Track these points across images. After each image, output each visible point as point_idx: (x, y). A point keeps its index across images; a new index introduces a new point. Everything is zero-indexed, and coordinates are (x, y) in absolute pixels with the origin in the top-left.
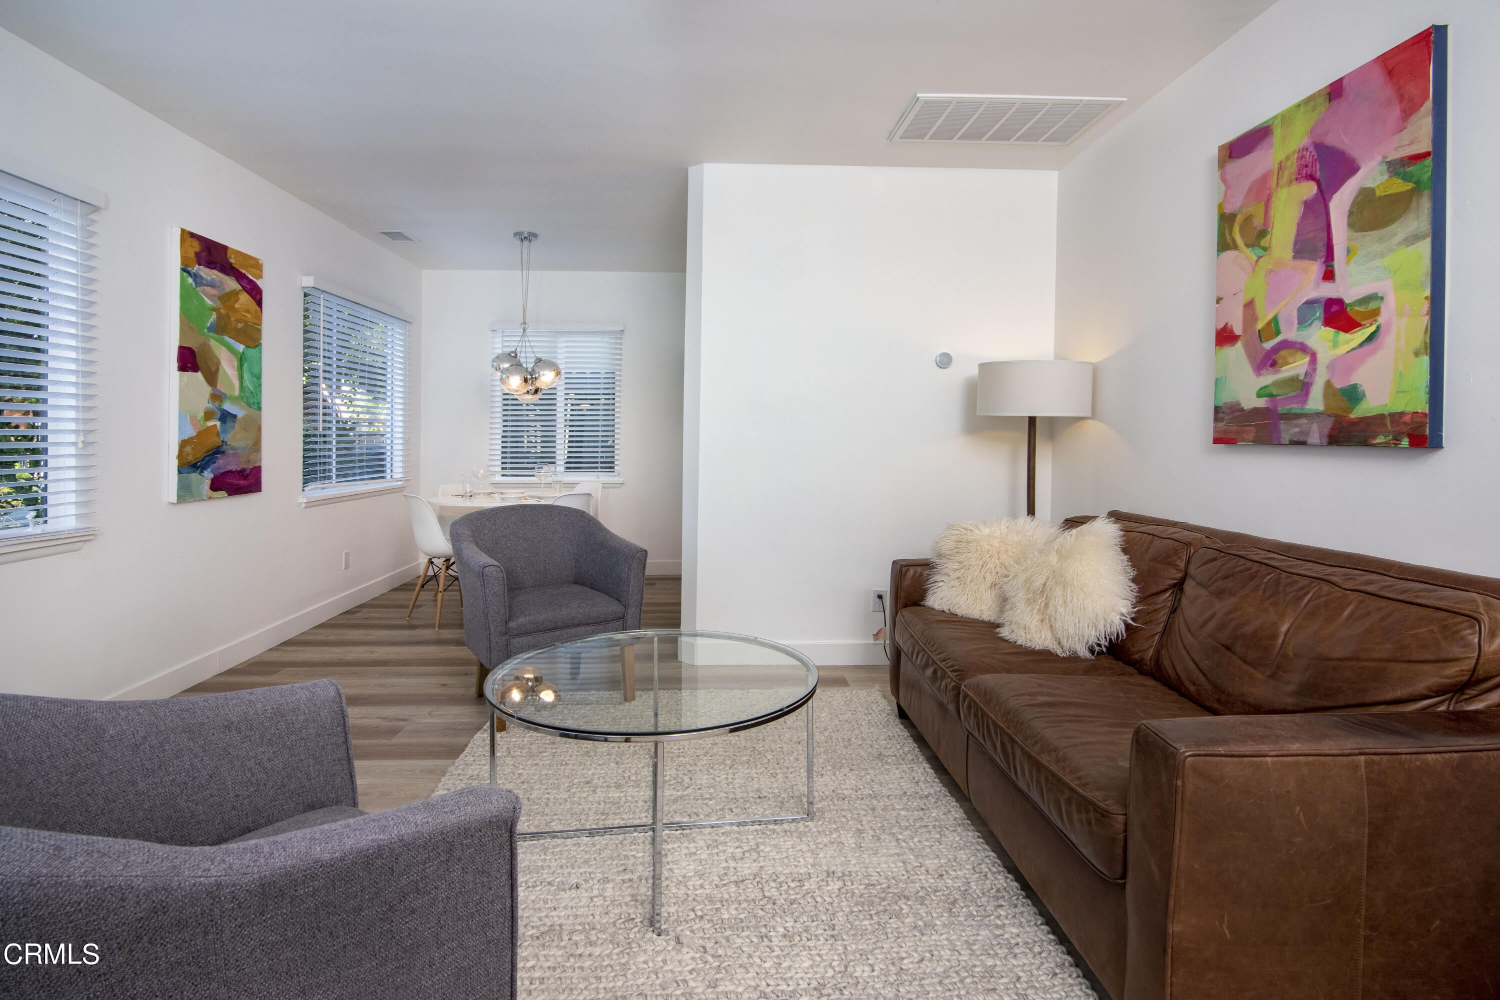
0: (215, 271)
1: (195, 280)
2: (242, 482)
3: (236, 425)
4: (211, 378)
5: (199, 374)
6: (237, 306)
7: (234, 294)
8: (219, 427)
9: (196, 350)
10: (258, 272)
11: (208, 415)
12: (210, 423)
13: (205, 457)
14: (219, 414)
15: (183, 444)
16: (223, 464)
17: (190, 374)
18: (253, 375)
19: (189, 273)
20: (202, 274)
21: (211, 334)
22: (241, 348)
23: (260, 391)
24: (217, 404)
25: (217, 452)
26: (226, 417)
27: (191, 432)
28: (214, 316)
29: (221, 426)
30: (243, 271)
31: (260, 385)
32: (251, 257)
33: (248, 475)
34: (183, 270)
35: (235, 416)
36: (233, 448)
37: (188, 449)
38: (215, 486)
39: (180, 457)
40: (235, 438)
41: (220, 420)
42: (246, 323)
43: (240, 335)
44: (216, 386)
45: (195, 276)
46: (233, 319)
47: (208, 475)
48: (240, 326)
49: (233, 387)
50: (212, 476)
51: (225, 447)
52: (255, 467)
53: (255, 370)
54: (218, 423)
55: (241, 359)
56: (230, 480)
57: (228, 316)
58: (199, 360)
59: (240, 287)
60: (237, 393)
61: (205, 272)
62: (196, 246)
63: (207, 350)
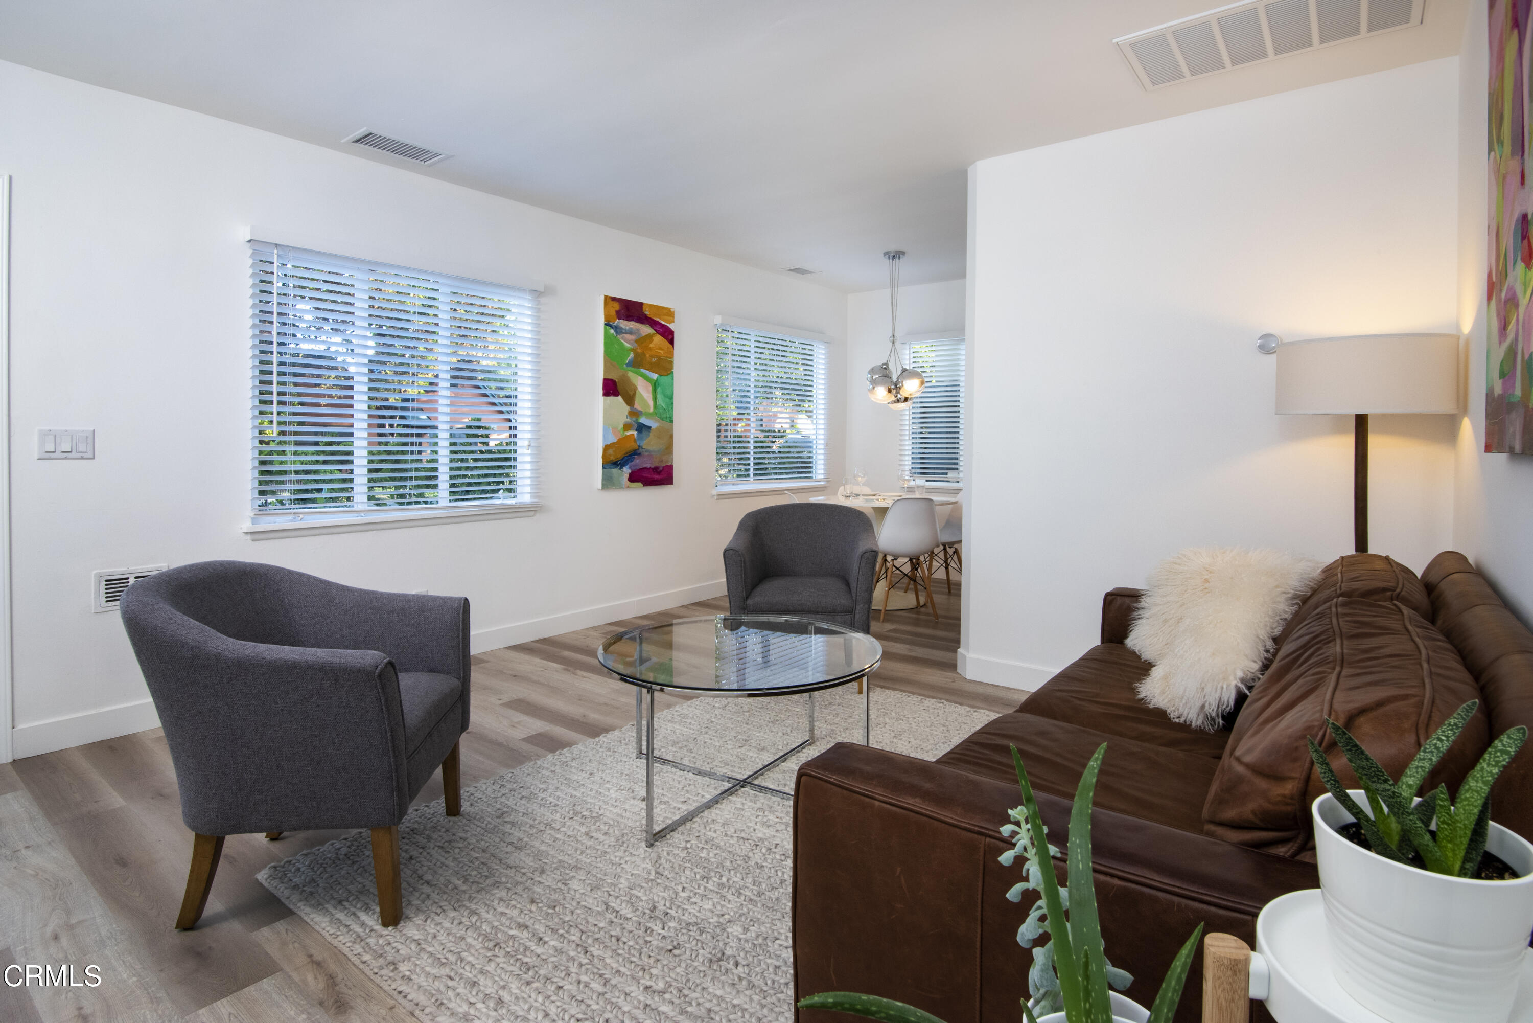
0: (632, 323)
1: (615, 331)
2: (656, 477)
3: (651, 434)
4: (630, 400)
5: (619, 398)
6: (651, 345)
7: (649, 337)
8: (635, 436)
9: (617, 381)
10: (670, 318)
11: (627, 427)
12: (629, 433)
13: (624, 457)
14: (636, 426)
15: (606, 448)
16: (638, 463)
17: (612, 398)
18: (665, 396)
19: (611, 326)
20: (622, 326)
21: (629, 368)
22: (655, 376)
23: (672, 408)
24: (634, 419)
25: (634, 454)
26: (641, 428)
27: (613, 439)
28: (632, 355)
29: (638, 435)
30: (657, 319)
31: (672, 404)
32: (663, 308)
33: (661, 471)
34: (606, 324)
35: (650, 428)
36: (647, 451)
37: (611, 451)
38: (633, 478)
39: (604, 456)
40: (650, 444)
41: (636, 430)
42: (659, 358)
43: (653, 368)
44: (633, 406)
45: (616, 329)
46: (648, 356)
47: (627, 471)
48: (654, 360)
49: (648, 406)
50: (630, 471)
51: (641, 450)
52: (667, 466)
53: (668, 392)
54: (635, 433)
55: (655, 385)
56: (646, 475)
57: (643, 354)
58: (620, 388)
59: (654, 332)
60: (651, 410)
61: (624, 324)
62: (617, 306)
63: (626, 380)
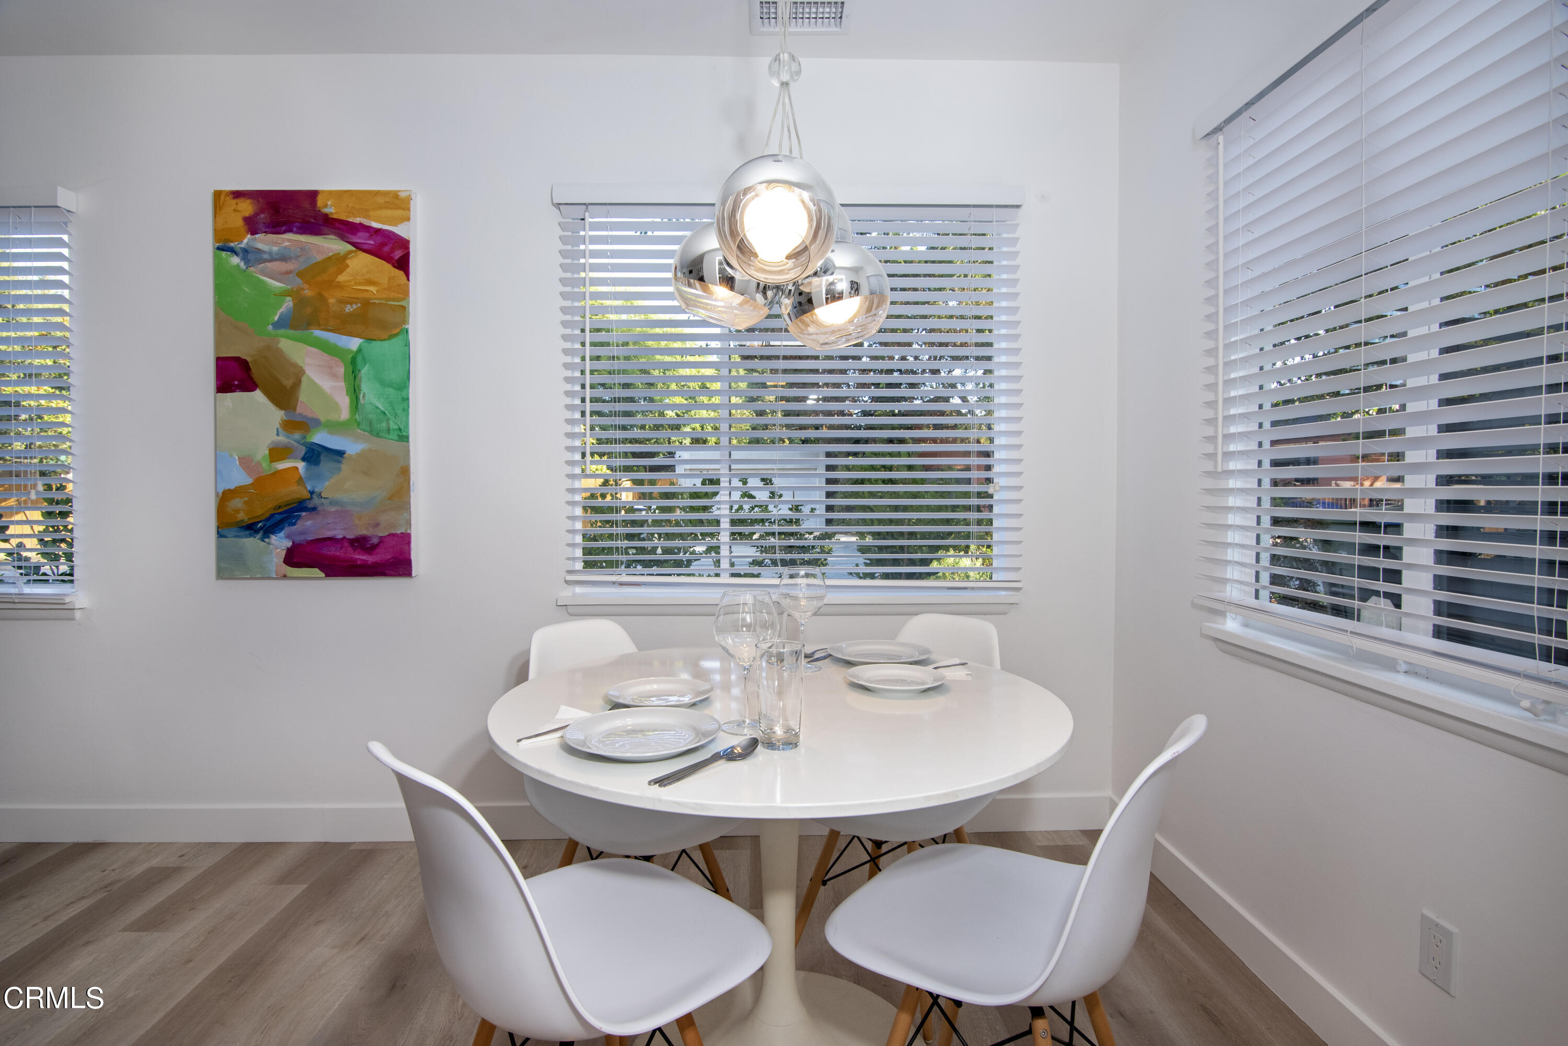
0: (288, 236)
1: (243, 259)
2: (362, 558)
3: (343, 467)
4: (284, 397)
5: (258, 395)
6: (341, 278)
7: (340, 261)
8: (300, 471)
9: (249, 359)
10: (398, 213)
11: (277, 453)
12: (280, 466)
13: (272, 515)
14: (302, 451)
15: (224, 499)
16: (309, 527)
17: (237, 395)
18: (382, 384)
19: (233, 251)
20: (260, 246)
21: (279, 331)
22: (354, 343)
23: (406, 410)
24: (297, 436)
25: (299, 508)
26: (314, 455)
27: (244, 478)
28: (288, 303)
29: (307, 469)
30: (357, 220)
31: (406, 400)
32: (379, 194)
33: (377, 548)
34: (217, 249)
35: (340, 454)
36: (333, 503)
37: (238, 503)
38: (298, 559)
39: (221, 512)
40: (344, 488)
41: (303, 459)
42: (364, 302)
44: (294, 409)
46: (332, 301)
47: (280, 543)
48: (349, 309)
49: (335, 408)
50: (290, 544)
51: (317, 501)
52: (393, 535)
53: (393, 376)
54: (301, 465)
55: (354, 365)
56: (333, 551)
57: (322, 299)
58: (255, 373)
59: (350, 247)
60: (345, 415)
61: (265, 242)
62: (247, 208)
63: (272, 353)
